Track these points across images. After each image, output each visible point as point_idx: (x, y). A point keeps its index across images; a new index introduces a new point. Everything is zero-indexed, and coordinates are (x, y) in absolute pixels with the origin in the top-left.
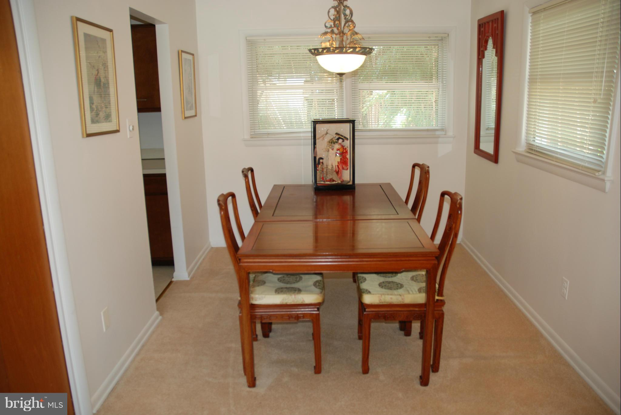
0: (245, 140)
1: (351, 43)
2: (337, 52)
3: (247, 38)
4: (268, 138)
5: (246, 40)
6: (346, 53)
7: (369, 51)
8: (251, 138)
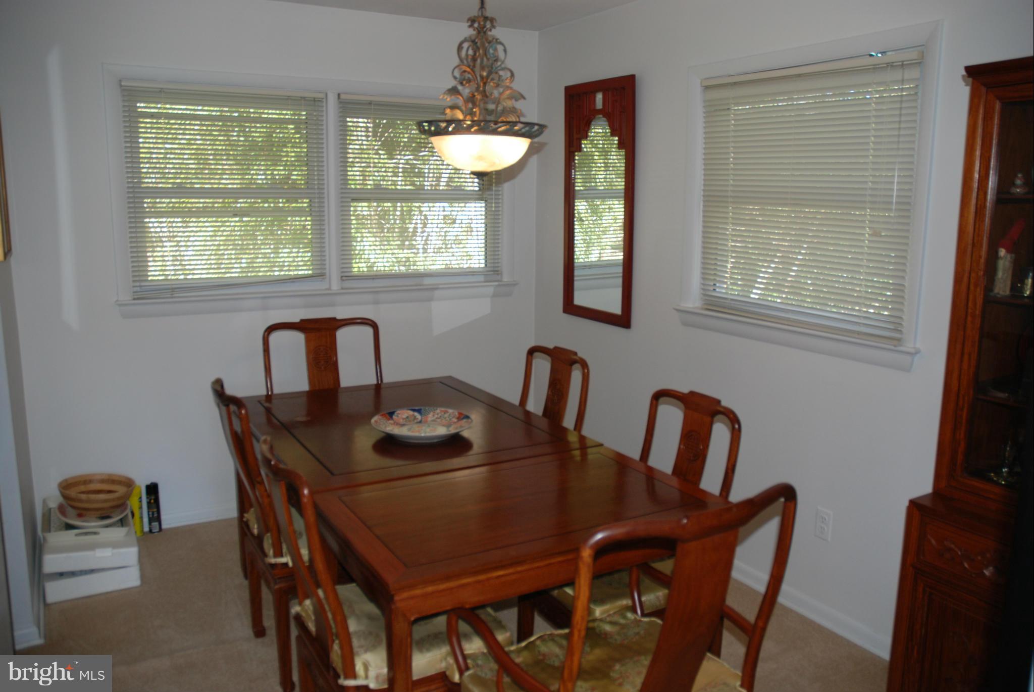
0: (120, 305)
1: (511, 115)
2: (475, 130)
3: (123, 84)
4: (172, 298)
5: (121, 86)
6: (495, 132)
7: (538, 130)
8: (134, 299)
